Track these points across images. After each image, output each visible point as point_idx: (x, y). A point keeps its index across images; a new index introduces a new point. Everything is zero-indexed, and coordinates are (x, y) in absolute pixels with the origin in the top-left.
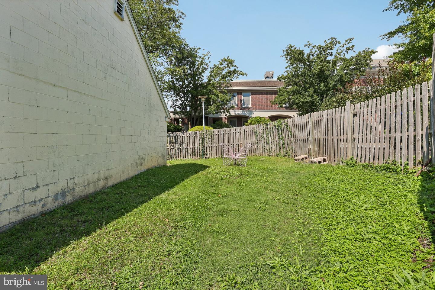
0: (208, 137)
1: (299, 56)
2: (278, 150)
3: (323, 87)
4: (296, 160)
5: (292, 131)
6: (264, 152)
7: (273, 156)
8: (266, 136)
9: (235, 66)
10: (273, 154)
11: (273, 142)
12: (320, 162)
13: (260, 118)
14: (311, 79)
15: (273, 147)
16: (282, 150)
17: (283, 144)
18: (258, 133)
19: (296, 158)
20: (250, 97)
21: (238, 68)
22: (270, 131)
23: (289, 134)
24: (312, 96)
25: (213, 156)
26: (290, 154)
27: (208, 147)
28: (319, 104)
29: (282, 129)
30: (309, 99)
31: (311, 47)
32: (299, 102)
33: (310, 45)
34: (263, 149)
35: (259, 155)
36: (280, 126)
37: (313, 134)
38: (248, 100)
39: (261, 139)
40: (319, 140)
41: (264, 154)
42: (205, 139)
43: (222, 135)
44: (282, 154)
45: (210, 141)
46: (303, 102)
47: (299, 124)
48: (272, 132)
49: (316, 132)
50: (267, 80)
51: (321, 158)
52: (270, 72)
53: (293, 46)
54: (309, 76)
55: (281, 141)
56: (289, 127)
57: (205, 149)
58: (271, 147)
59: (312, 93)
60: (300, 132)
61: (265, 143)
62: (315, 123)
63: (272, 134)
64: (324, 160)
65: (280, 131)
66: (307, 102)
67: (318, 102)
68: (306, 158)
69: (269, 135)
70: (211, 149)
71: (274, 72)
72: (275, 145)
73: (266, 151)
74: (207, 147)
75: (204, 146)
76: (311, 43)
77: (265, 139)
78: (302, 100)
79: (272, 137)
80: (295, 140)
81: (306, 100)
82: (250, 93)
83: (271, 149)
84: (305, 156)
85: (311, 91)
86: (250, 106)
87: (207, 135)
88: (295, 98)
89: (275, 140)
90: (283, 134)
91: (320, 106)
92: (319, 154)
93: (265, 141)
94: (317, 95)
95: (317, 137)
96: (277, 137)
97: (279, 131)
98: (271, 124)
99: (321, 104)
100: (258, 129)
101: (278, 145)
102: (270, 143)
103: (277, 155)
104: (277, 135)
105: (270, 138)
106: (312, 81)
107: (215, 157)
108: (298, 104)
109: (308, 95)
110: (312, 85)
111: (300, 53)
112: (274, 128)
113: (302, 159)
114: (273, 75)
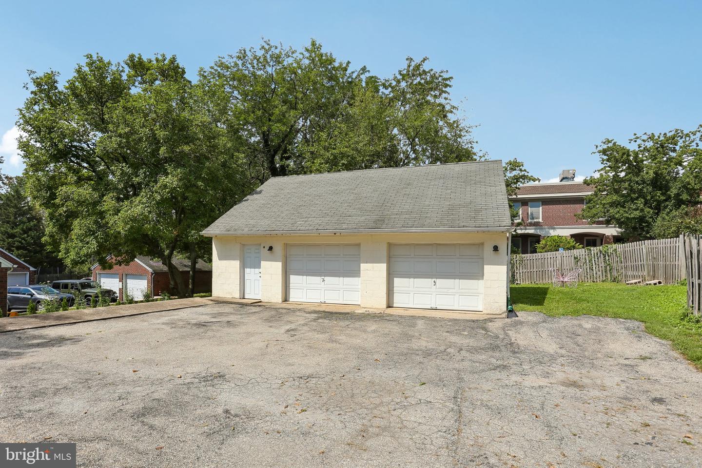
0: (518, 262)
1: (622, 157)
2: (604, 276)
3: (659, 197)
4: (628, 284)
5: (622, 256)
6: (586, 278)
7: (598, 281)
8: (589, 262)
9: (525, 170)
10: (598, 280)
11: (597, 268)
12: (655, 284)
13: (559, 236)
14: (640, 187)
15: (598, 273)
16: (609, 276)
17: (610, 270)
18: (579, 258)
19: (627, 282)
20: (541, 208)
21: (528, 172)
22: (595, 257)
23: (619, 259)
24: (642, 210)
25: (524, 282)
26: (620, 279)
27: (519, 273)
28: (653, 219)
29: (609, 254)
30: (637, 214)
31: (639, 141)
32: (622, 218)
33: (637, 138)
34: (586, 275)
35: (581, 282)
36: (607, 251)
37: (647, 260)
38: (539, 212)
39: (582, 265)
40: (654, 266)
41: (586, 281)
42: (515, 264)
43: (535, 261)
44: (609, 280)
45: (521, 267)
46: (628, 218)
47: (631, 251)
48: (596, 258)
49: (651, 258)
50: (564, 183)
51: (656, 281)
52: (569, 171)
53: (612, 140)
54: (637, 183)
55: (608, 267)
56: (618, 253)
57: (515, 274)
58: (594, 272)
59: (642, 206)
60: (632, 258)
61: (588, 269)
62: (650, 250)
63: (596, 260)
64: (660, 283)
65: (607, 257)
66: (634, 218)
67: (650, 218)
68: (639, 282)
69: (593, 261)
70: (521, 274)
71: (575, 171)
72: (601, 271)
73: (589, 277)
74: (517, 273)
75: (514, 272)
76: (638, 135)
77: (588, 264)
78: (627, 215)
79: (597, 263)
80: (625, 266)
81: (632, 216)
82: (541, 202)
83: (595, 275)
84: (639, 280)
85: (640, 203)
86: (540, 220)
87: (517, 261)
88: (616, 212)
89: (600, 266)
90: (610, 260)
91: (655, 222)
92: (654, 278)
93: (588, 266)
94: (650, 207)
95: (651, 263)
96: (603, 263)
97: (605, 256)
98: (595, 250)
99: (656, 219)
100: (578, 254)
101: (604, 271)
102: (594, 268)
103: (603, 281)
104: (603, 261)
105: (594, 264)
106: (641, 189)
107: (527, 283)
108: (620, 220)
109: (634, 207)
110: (641, 194)
111: (624, 154)
112: (599, 253)
113: (636, 283)
114: (574, 174)
